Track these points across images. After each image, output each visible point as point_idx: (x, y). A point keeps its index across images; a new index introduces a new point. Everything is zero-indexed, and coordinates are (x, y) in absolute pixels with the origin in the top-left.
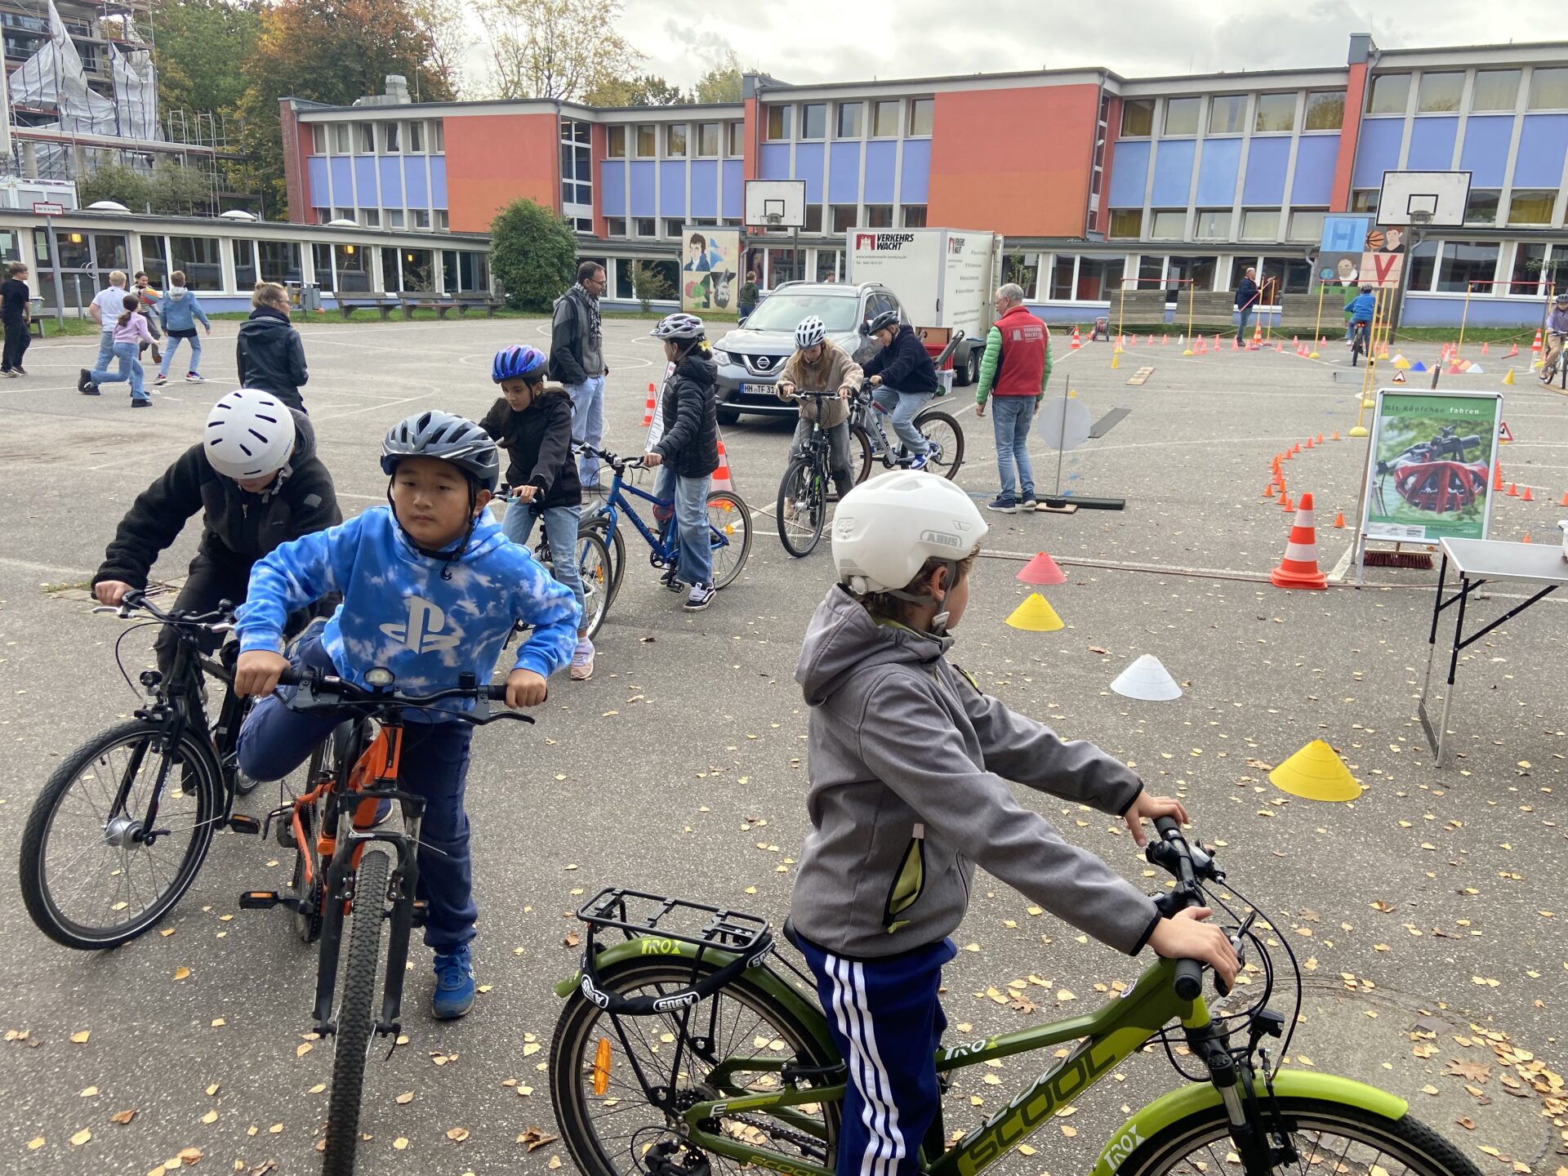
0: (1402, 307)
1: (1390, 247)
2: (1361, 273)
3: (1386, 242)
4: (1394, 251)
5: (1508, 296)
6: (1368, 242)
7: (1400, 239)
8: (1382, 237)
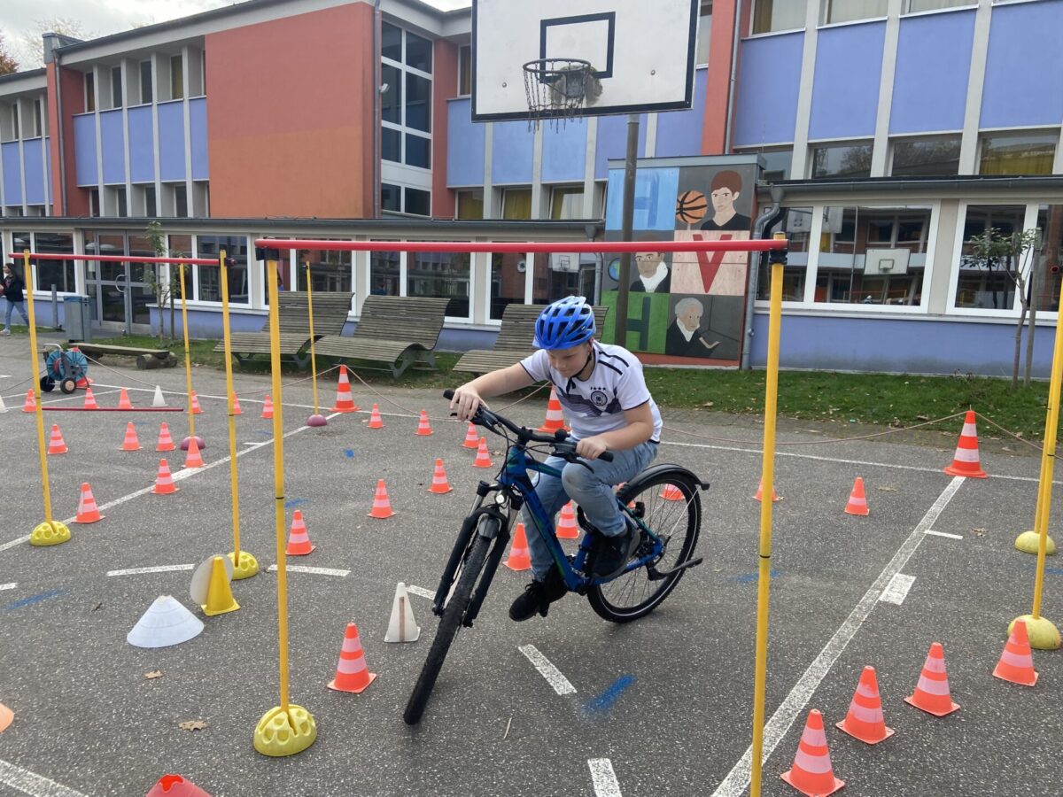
0: (748, 330)
1: (720, 219)
2: (675, 267)
3: (712, 212)
4: (726, 227)
5: (952, 310)
6: (681, 211)
7: (736, 204)
8: (703, 201)
